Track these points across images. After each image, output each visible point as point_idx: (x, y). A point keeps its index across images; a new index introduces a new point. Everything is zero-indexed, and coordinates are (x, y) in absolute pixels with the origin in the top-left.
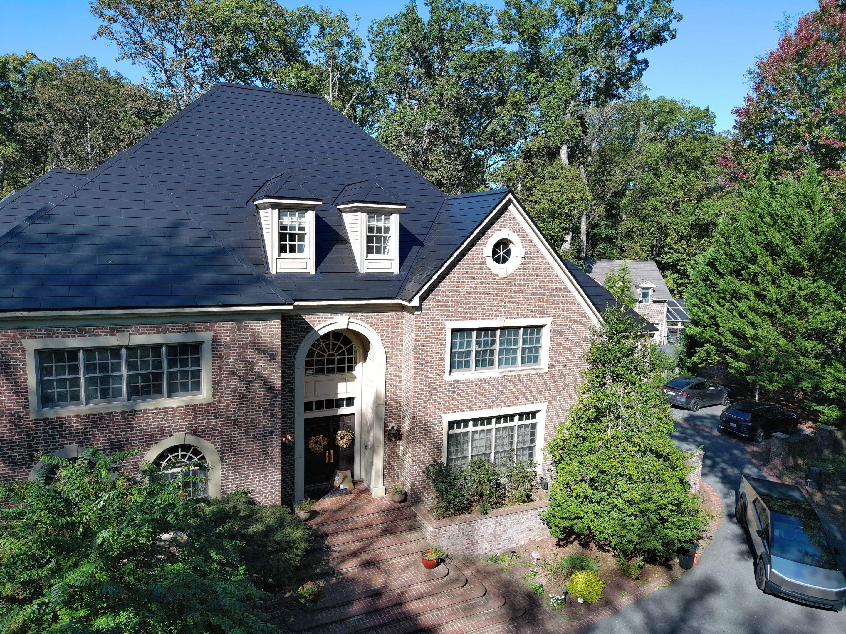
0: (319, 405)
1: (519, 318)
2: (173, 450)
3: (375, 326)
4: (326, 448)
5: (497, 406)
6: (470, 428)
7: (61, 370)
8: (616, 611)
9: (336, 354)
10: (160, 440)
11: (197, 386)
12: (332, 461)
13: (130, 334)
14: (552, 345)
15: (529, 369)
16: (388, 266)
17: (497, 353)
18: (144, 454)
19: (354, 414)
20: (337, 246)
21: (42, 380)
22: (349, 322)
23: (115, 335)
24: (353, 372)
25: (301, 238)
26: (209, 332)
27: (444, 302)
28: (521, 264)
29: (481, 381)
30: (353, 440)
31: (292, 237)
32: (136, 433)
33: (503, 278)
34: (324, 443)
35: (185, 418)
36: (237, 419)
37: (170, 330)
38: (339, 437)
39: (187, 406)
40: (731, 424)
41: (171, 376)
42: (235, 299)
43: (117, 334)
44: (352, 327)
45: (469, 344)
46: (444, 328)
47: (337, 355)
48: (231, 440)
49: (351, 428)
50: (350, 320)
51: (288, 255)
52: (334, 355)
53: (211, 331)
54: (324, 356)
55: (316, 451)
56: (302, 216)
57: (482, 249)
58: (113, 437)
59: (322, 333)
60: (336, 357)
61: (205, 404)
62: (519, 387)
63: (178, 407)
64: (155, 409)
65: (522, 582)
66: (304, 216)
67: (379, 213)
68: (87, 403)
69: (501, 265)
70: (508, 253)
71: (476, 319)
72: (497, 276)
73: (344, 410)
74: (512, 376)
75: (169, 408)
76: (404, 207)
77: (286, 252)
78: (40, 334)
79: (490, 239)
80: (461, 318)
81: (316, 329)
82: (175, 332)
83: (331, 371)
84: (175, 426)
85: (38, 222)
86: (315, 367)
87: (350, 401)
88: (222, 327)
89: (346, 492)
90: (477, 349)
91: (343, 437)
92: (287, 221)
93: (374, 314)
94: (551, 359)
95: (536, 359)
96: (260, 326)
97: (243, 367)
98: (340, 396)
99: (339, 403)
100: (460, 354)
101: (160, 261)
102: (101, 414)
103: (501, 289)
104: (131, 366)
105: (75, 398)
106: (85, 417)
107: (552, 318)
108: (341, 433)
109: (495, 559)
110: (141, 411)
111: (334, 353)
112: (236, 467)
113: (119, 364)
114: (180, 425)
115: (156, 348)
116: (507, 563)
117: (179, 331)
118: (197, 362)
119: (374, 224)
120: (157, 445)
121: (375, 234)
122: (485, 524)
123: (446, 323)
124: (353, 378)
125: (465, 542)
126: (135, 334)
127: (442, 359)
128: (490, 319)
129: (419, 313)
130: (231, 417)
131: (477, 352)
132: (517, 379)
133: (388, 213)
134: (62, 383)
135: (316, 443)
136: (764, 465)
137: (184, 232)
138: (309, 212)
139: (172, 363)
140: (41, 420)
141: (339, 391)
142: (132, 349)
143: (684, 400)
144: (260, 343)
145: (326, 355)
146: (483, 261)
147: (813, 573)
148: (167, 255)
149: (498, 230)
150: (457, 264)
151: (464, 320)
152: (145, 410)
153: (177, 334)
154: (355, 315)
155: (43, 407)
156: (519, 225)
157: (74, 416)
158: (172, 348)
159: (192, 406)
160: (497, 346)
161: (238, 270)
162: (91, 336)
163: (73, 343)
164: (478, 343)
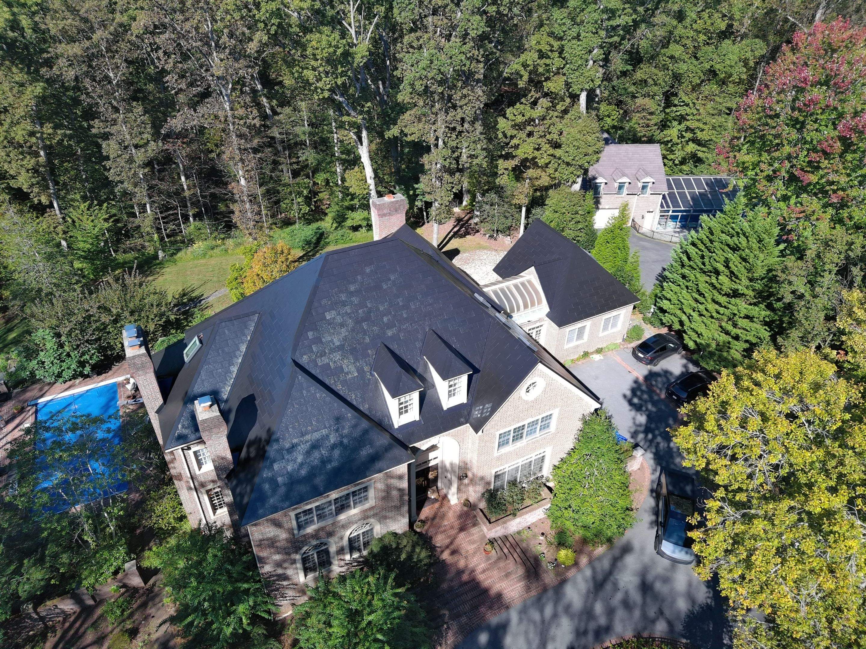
0: (420, 465)
1: (539, 416)
5: (523, 457)
6: (507, 469)
8: (579, 570)
10: (352, 526)
11: (367, 501)
12: (426, 486)
14: (558, 419)
15: (543, 434)
17: (525, 432)
19: (437, 463)
20: (428, 392)
21: (298, 522)
23: (328, 497)
25: (411, 405)
26: (371, 481)
27: (496, 424)
28: (543, 390)
29: (515, 449)
30: (437, 474)
31: (406, 406)
34: (423, 479)
35: (362, 515)
37: (353, 488)
38: (430, 475)
41: (355, 501)
45: (510, 436)
49: (436, 470)
61: (371, 506)
62: (537, 444)
64: (347, 515)
65: (533, 549)
66: (412, 394)
67: (456, 379)
68: (318, 523)
71: (513, 426)
73: (431, 464)
74: (533, 441)
77: (403, 414)
78: (297, 509)
79: (525, 386)
84: (358, 519)
87: (435, 459)
89: (435, 500)
94: (557, 424)
95: (548, 427)
99: (429, 461)
100: (504, 441)
102: (323, 526)
103: (530, 406)
104: (336, 504)
105: (313, 523)
107: (559, 408)
109: (519, 533)
112: (387, 524)
113: (331, 505)
115: (347, 495)
116: (526, 534)
117: (357, 487)
118: (366, 492)
119: (452, 383)
121: (453, 388)
122: (515, 521)
123: (496, 433)
125: (504, 531)
127: (493, 447)
128: (522, 422)
130: (383, 507)
131: (514, 437)
132: (536, 441)
135: (418, 481)
139: (354, 496)
140: (299, 536)
141: (429, 457)
142: (335, 499)
149: (530, 380)
151: (507, 428)
155: (300, 531)
156: (541, 373)
157: (313, 531)
158: (354, 492)
159: (365, 509)
162: (316, 503)
163: (310, 506)
164: (514, 433)
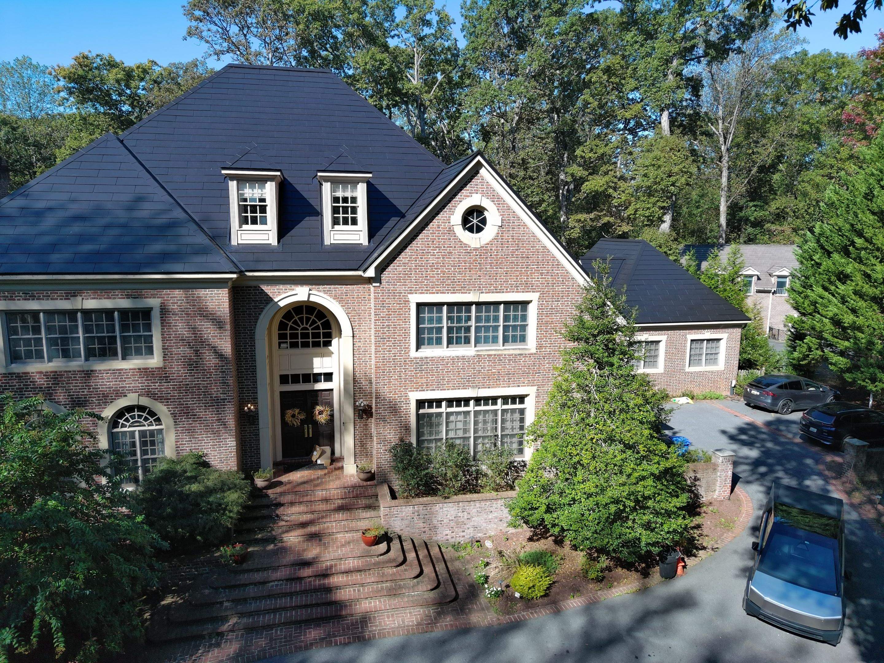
0: (296, 379)
1: (497, 292)
2: (130, 409)
3: (339, 299)
4: (303, 422)
5: (473, 387)
6: (443, 409)
7: (25, 329)
9: (310, 329)
10: (115, 399)
11: (150, 351)
12: (311, 436)
13: (83, 299)
14: (540, 324)
15: (512, 349)
16: (357, 237)
17: (473, 329)
18: (101, 411)
19: (332, 390)
20: (307, 218)
21: (9, 339)
22: (309, 295)
23: (69, 299)
24: (330, 348)
25: (263, 209)
26: (156, 299)
27: (407, 274)
28: (498, 233)
29: (453, 359)
30: (332, 416)
31: (254, 209)
32: (93, 392)
33: (476, 249)
34: (302, 417)
35: (138, 380)
36: (188, 385)
37: (120, 296)
38: (317, 412)
39: (139, 369)
40: (812, 429)
41: (125, 340)
42: (178, 267)
43: (72, 298)
44: (313, 299)
45: (440, 320)
46: (408, 301)
47: (312, 329)
48: (183, 404)
49: (330, 404)
50: (311, 292)
51: (250, 227)
52: (308, 329)
53: (158, 298)
54: (298, 330)
55: (293, 424)
56: (262, 187)
57: (450, 217)
58: (72, 393)
59: (282, 304)
60: (310, 331)
61: (156, 368)
62: (500, 367)
63: (130, 369)
64: (110, 370)
65: (470, 571)
66: (265, 188)
67: (345, 182)
68: (50, 360)
69: (475, 235)
70: (484, 221)
71: (445, 293)
72: (469, 247)
73: (322, 385)
74: (491, 355)
75: (122, 370)
76: (370, 175)
77: (247, 224)
78: (4, 296)
79: (459, 206)
80: (427, 292)
81: (276, 300)
82: (124, 298)
83: (305, 345)
84: (129, 387)
85: (17, 198)
86: (289, 341)
87: (328, 377)
88: (170, 294)
89: (322, 467)
90: (450, 325)
91: (321, 413)
92: (248, 192)
93: (337, 286)
94: (539, 338)
95: (523, 339)
96: (207, 294)
97: (193, 334)
98: (316, 371)
99: (317, 378)
100: (430, 330)
101: (115, 231)
102: (61, 372)
103: (474, 260)
104: (87, 330)
105: (39, 356)
106: (46, 374)
107: (538, 294)
108: (319, 408)
109: (456, 547)
110: (96, 371)
111: (308, 326)
112: (191, 431)
113: (77, 326)
114: (133, 387)
115: (109, 313)
116: (467, 551)
117: (128, 297)
118: (148, 327)
119: (340, 194)
120: (113, 404)
121: (341, 204)
122: (445, 509)
123: (410, 296)
124: (330, 354)
125: (422, 525)
126: (88, 299)
127: (407, 334)
128: (462, 293)
129: (378, 284)
130: (182, 382)
131: (450, 329)
132: (498, 358)
133: (354, 183)
134: (28, 342)
135: (293, 416)
136: (835, 478)
137: (146, 205)
138: (269, 183)
139: (124, 328)
140: (9, 374)
141: (314, 366)
142: (87, 313)
143: (769, 401)
144: (208, 311)
145: (300, 329)
146: (451, 231)
147: (804, 597)
148: (124, 226)
149: (468, 196)
150: (420, 233)
151: (430, 293)
152: (100, 371)
153: (126, 300)
154: (317, 287)
155: (12, 363)
156: (494, 191)
157: (37, 373)
158: (124, 313)
159: (144, 369)
160: (473, 323)
161: (189, 240)
162: (48, 299)
163: (33, 305)
164: (449, 318)
